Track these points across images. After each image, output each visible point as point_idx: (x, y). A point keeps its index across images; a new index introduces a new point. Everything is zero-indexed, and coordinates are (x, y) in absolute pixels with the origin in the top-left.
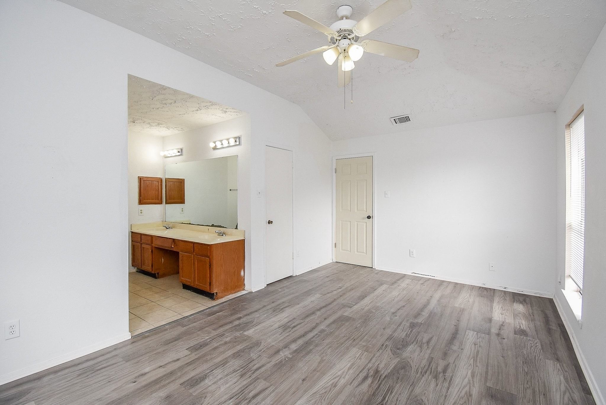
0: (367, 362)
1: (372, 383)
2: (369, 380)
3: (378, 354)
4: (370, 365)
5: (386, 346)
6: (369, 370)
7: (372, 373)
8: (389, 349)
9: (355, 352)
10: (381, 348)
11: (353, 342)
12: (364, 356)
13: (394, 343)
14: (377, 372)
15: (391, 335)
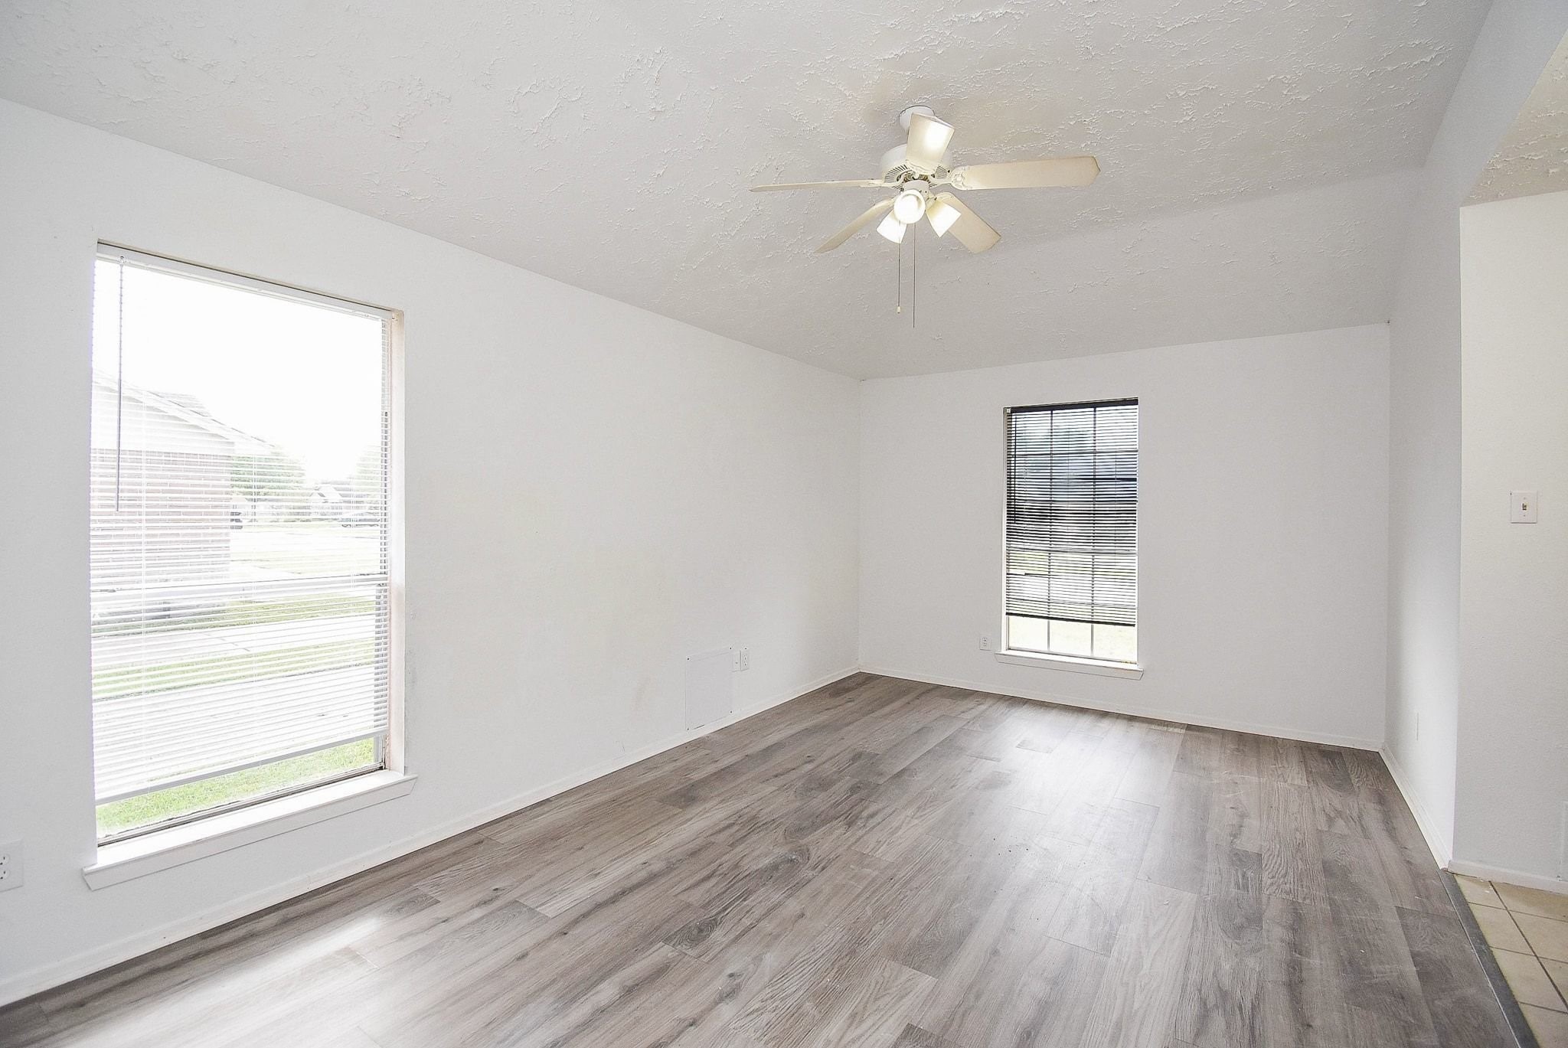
0: (865, 837)
1: (862, 811)
2: (865, 814)
3: (840, 850)
4: (860, 833)
5: (815, 868)
6: (864, 826)
7: (859, 823)
8: (813, 860)
9: (887, 855)
10: (830, 862)
11: (895, 875)
12: (871, 846)
13: (793, 874)
14: (850, 825)
15: (790, 896)
